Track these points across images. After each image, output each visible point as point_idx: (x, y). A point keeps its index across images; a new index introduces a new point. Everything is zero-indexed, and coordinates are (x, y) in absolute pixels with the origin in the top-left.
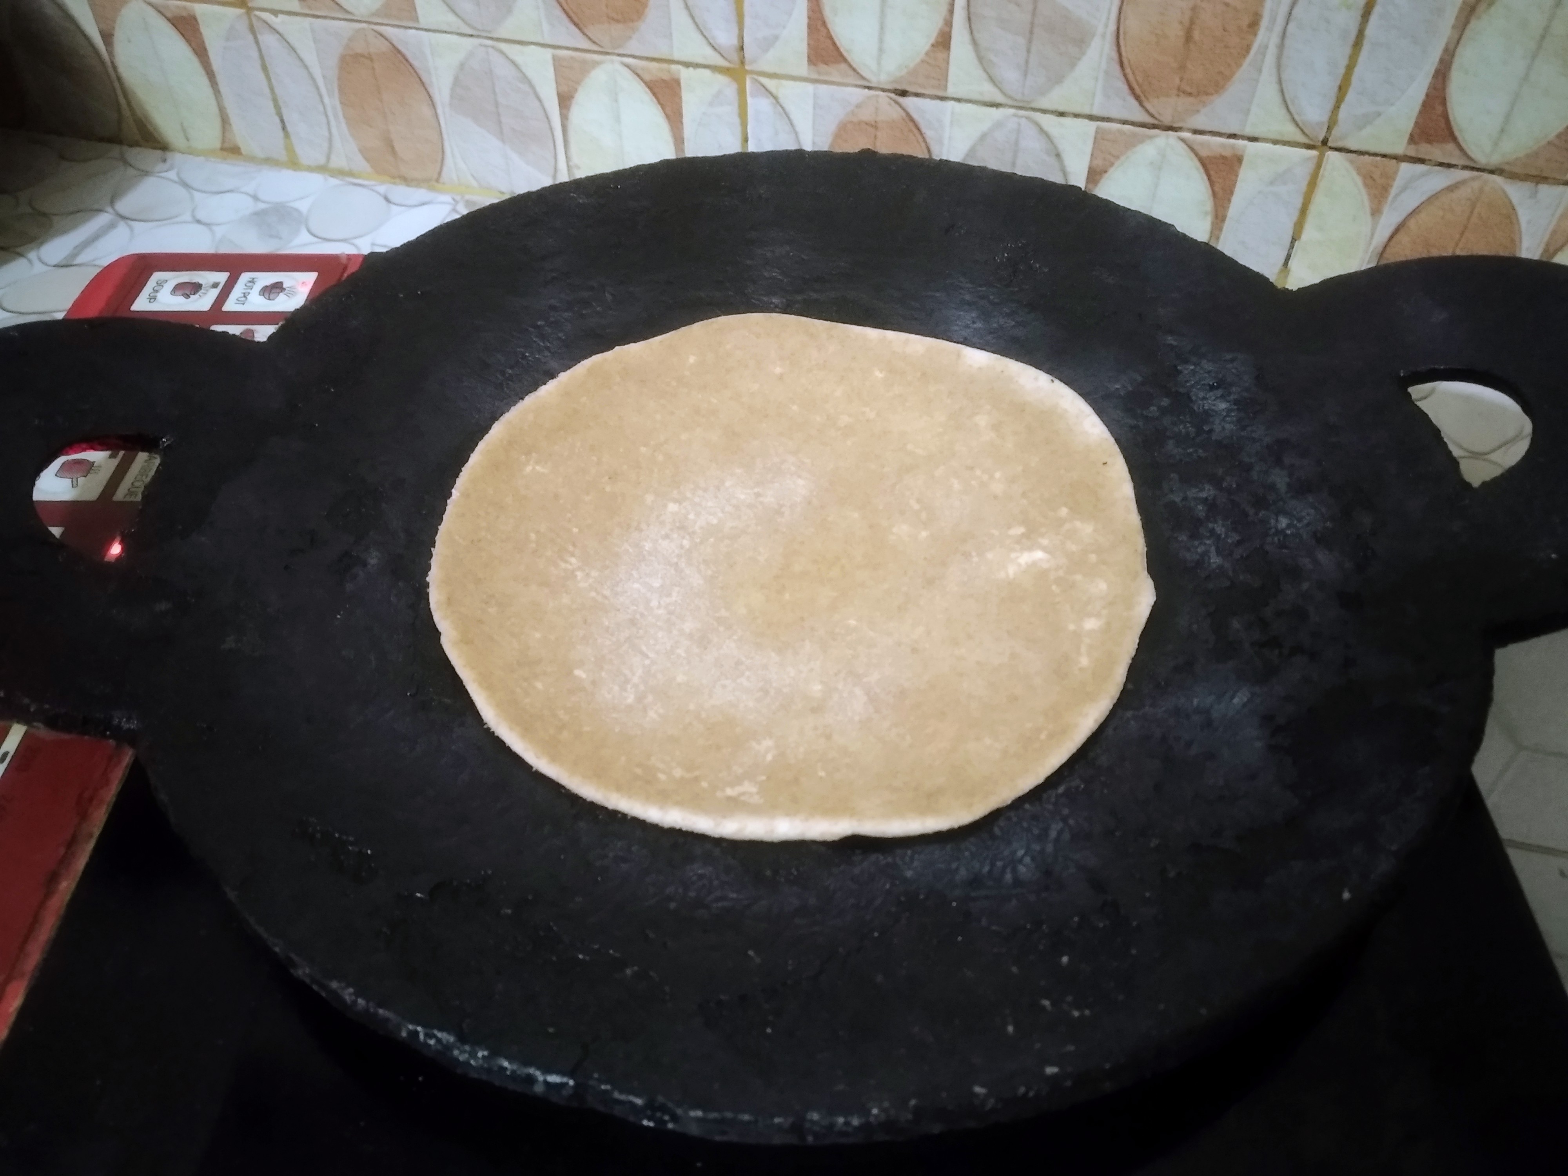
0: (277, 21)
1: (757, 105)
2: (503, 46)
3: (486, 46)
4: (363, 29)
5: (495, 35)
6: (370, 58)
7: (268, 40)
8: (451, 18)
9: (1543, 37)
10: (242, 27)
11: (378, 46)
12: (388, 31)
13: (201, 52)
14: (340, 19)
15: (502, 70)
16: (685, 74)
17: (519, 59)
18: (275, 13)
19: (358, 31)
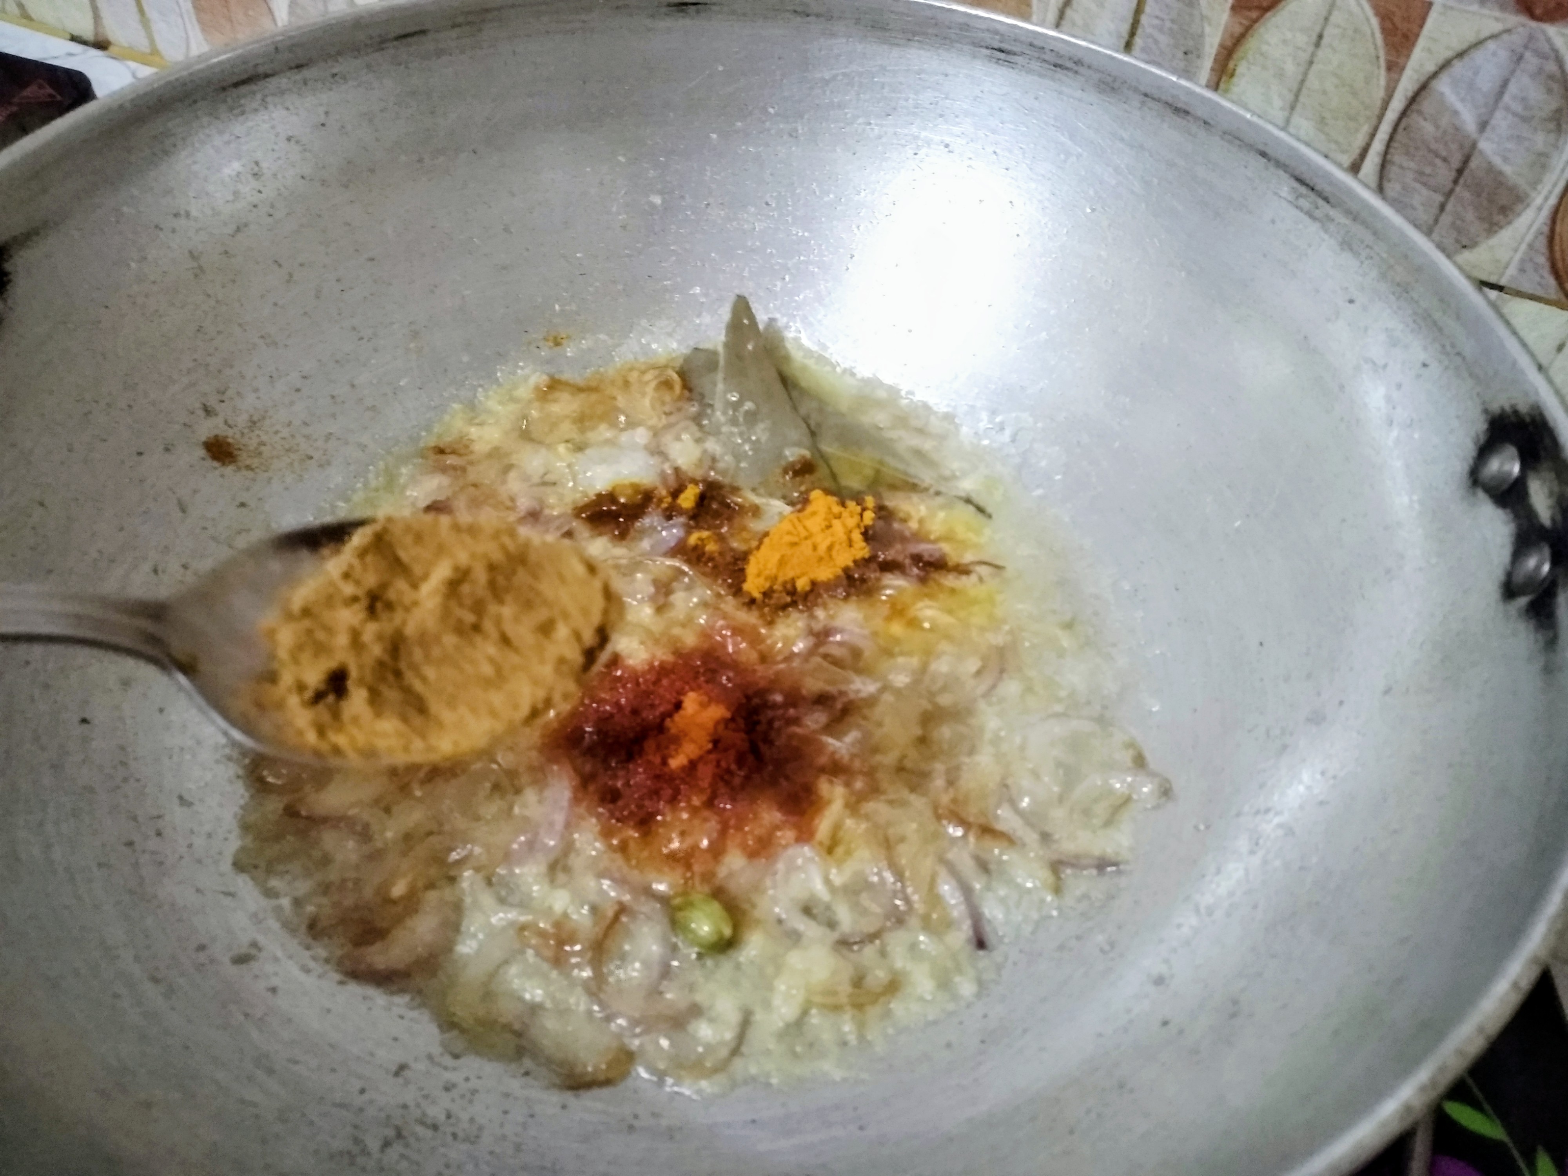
9: (1299, 90)
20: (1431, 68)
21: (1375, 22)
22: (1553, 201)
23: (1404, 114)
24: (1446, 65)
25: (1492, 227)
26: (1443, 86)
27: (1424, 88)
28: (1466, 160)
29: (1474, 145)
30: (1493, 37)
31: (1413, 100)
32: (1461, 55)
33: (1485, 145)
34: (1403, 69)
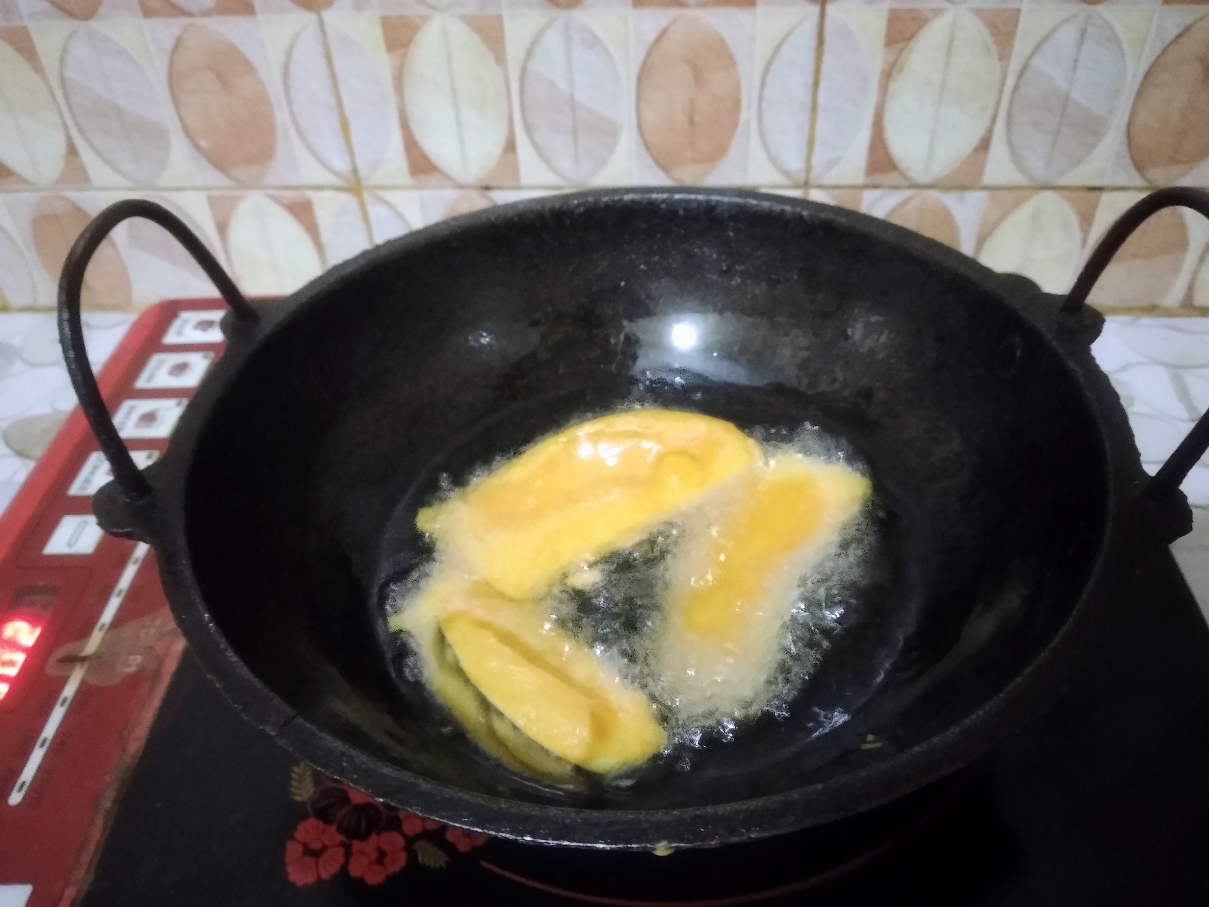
1: (376, 211)
2: (165, 194)
4: (47, 195)
5: (156, 186)
6: (56, 216)
9: (942, 88)
11: (61, 207)
12: (69, 194)
14: (26, 189)
16: (315, 196)
17: (179, 202)
19: (43, 197)
20: (1028, 50)
21: (985, 31)
22: (1126, 119)
23: (1016, 88)
24: (1038, 47)
25: (1091, 148)
26: (1037, 62)
27: (1025, 67)
28: (1065, 107)
29: (1067, 96)
30: (1066, 21)
31: (1021, 75)
32: (1046, 39)
33: (1075, 95)
34: (1009, 57)
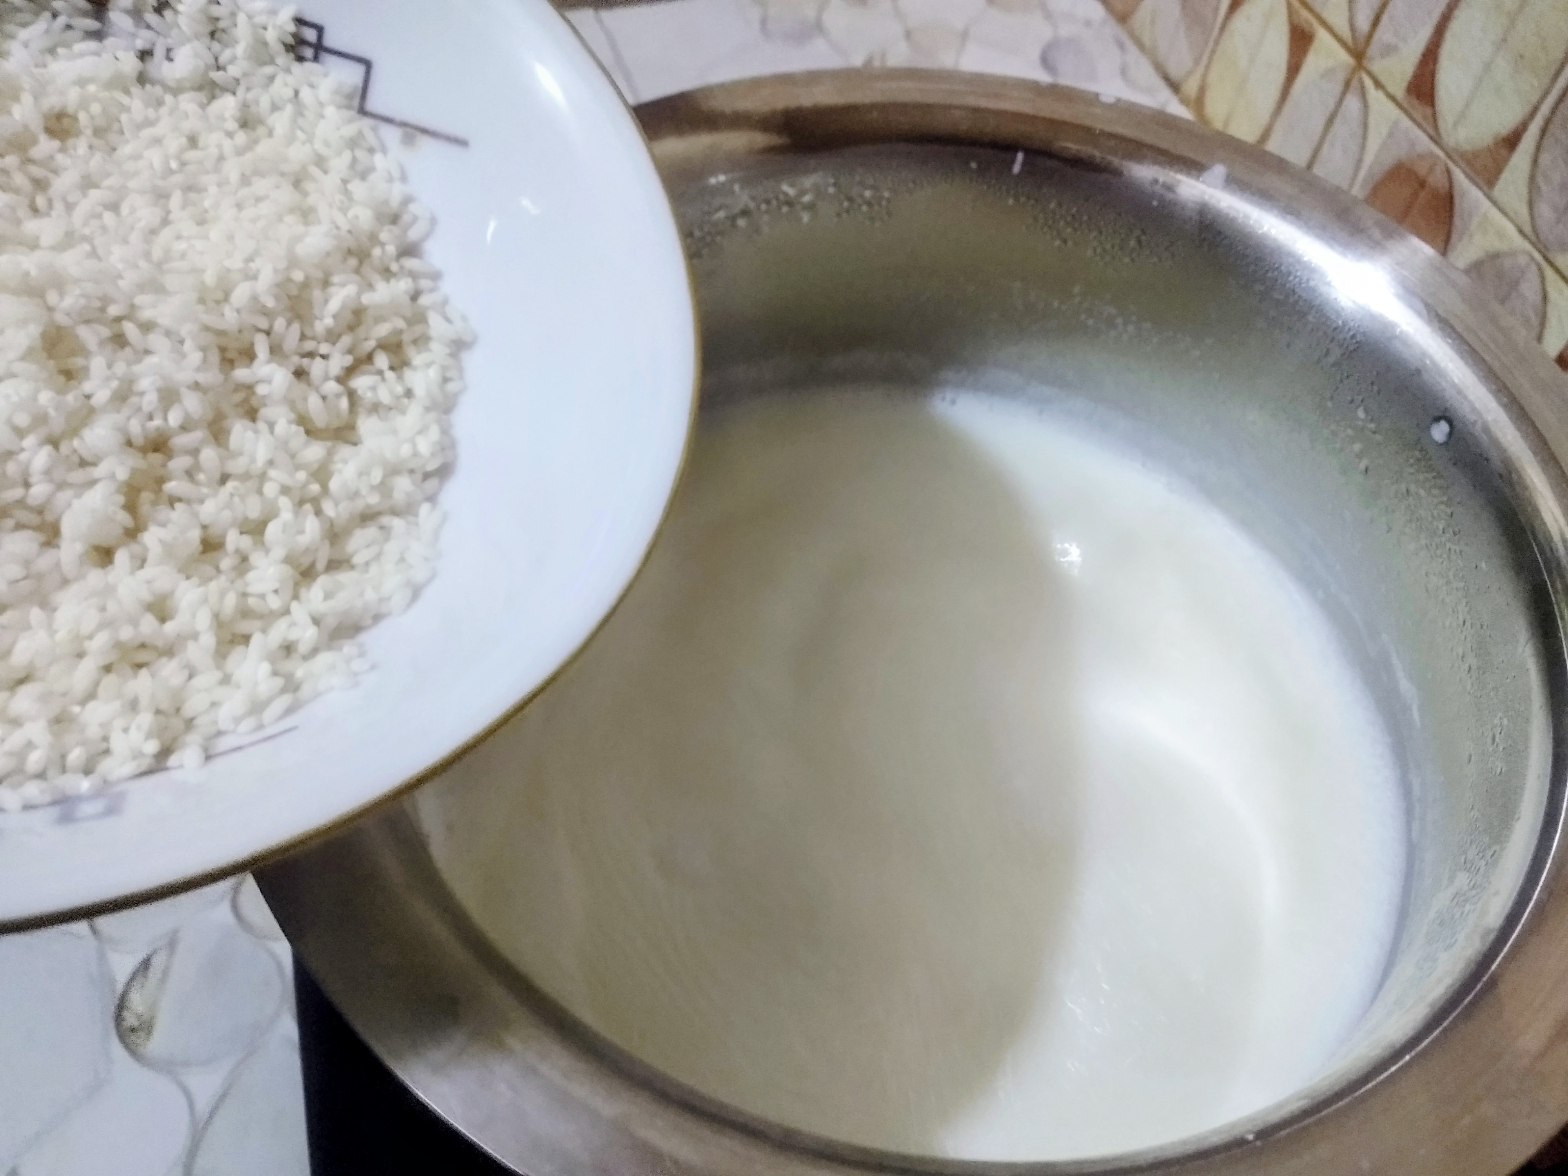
0: (1374, 95)
2: (1549, 273)
3: (1533, 258)
4: (1438, 157)
5: (1550, 256)
6: (1422, 184)
7: (1352, 103)
8: (1524, 211)
10: (1341, 77)
11: (1437, 180)
12: (1459, 176)
13: (1294, 69)
14: (1425, 131)
15: (1529, 289)
17: (1553, 294)
18: (1378, 85)
19: (1432, 155)
